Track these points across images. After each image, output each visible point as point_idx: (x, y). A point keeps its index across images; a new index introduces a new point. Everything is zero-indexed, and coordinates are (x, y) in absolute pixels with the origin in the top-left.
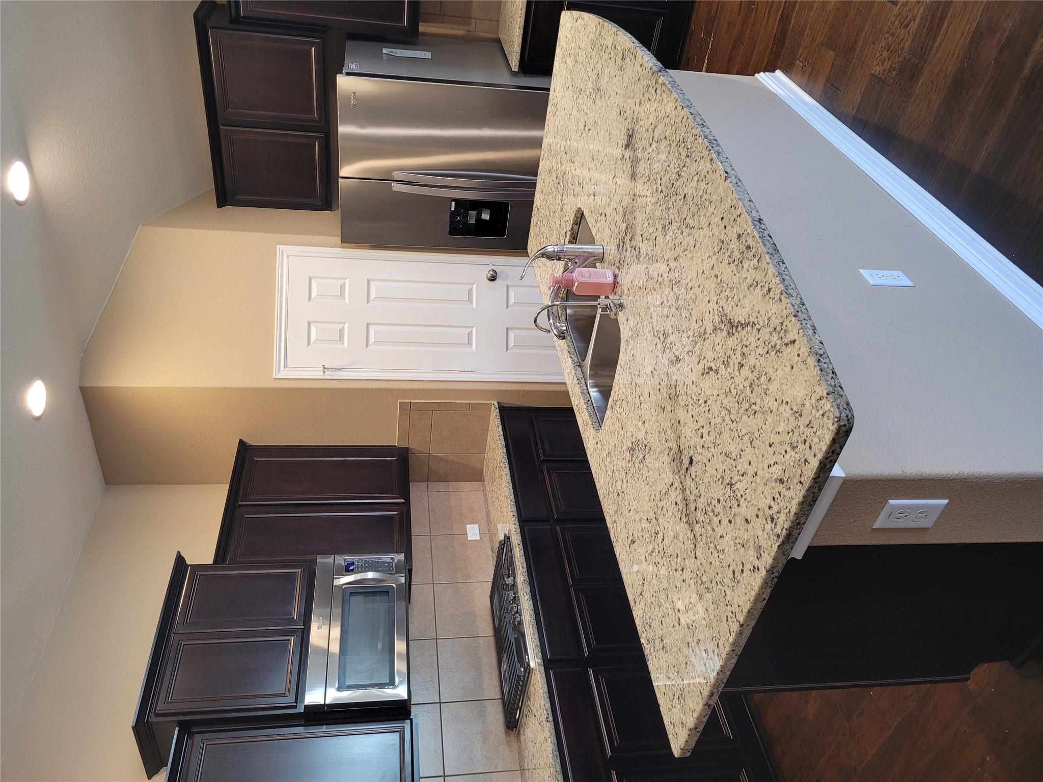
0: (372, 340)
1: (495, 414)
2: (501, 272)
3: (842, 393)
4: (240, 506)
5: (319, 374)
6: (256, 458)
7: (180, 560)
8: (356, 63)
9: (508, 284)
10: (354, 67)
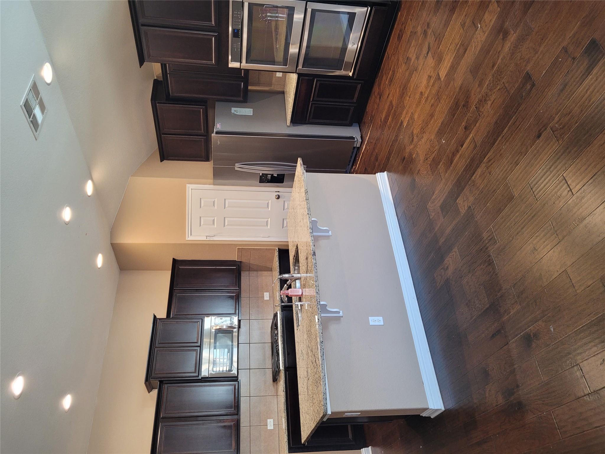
0: (226, 224)
1: (277, 254)
2: (282, 195)
3: (326, 405)
4: (175, 289)
5: (205, 239)
6: (180, 267)
7: (155, 317)
8: (220, 123)
9: (285, 200)
10: (218, 126)
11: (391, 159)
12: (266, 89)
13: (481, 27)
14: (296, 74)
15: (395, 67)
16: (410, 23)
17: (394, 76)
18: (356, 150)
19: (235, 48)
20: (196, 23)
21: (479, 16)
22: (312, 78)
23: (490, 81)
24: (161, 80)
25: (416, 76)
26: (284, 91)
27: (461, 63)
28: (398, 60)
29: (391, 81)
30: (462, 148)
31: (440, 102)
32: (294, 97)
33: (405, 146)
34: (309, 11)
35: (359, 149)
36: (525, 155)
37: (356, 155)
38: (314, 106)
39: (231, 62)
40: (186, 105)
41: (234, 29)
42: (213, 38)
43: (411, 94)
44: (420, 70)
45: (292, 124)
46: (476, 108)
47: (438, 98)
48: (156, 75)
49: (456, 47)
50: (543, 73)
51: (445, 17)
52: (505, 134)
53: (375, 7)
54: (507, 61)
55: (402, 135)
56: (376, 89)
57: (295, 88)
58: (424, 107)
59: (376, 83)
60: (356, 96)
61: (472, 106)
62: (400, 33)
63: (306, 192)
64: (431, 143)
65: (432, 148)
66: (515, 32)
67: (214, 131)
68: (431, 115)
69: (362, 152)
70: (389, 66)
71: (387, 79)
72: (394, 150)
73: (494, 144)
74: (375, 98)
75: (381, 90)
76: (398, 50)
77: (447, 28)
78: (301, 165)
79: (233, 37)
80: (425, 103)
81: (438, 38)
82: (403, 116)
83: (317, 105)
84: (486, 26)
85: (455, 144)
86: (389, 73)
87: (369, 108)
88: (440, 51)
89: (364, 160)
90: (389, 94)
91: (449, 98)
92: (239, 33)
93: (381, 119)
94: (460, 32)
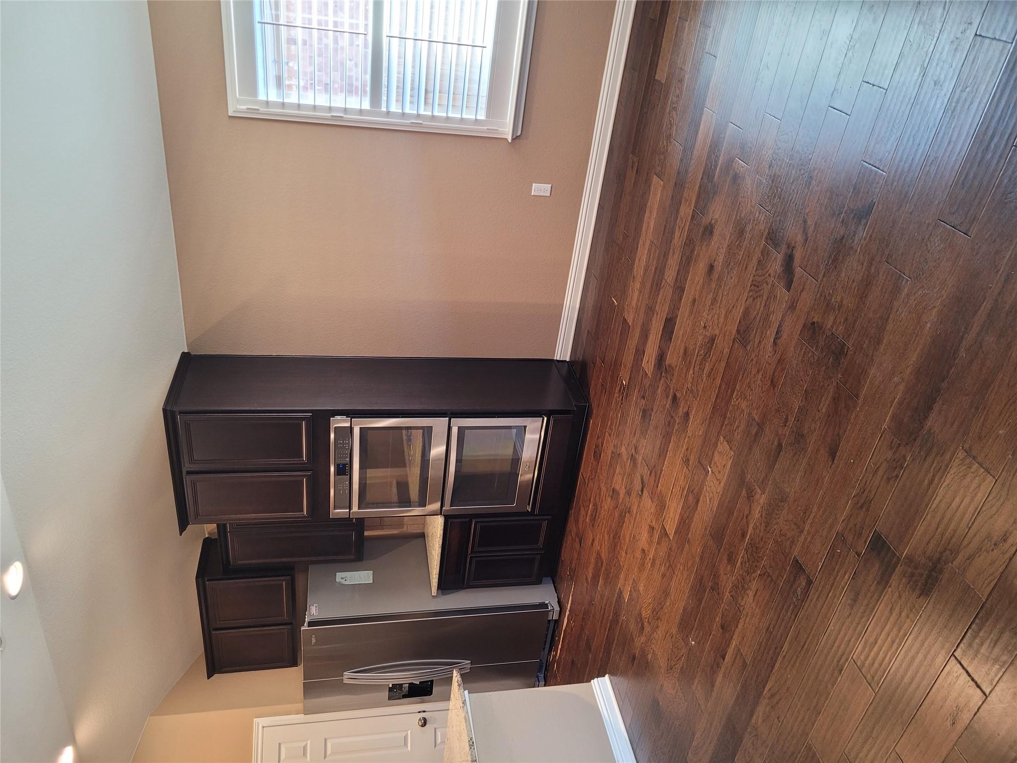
2: (431, 717)
8: (316, 605)
9: (436, 727)
10: (314, 612)
11: (612, 653)
12: (395, 532)
13: (712, 472)
14: (441, 517)
15: (597, 500)
16: (609, 440)
17: (596, 512)
18: (552, 624)
19: (340, 490)
20: (276, 461)
21: (707, 455)
22: (467, 520)
23: (743, 558)
24: (215, 538)
25: (630, 521)
26: (424, 533)
27: (695, 519)
28: (599, 488)
29: (593, 519)
30: (724, 661)
31: (674, 573)
32: (440, 551)
33: (631, 634)
34: (455, 430)
35: (557, 623)
36: (827, 699)
37: (554, 631)
38: (474, 560)
39: (335, 510)
40: (257, 577)
41: (338, 465)
42: (305, 479)
43: (627, 548)
44: (635, 512)
45: (440, 591)
46: (731, 598)
47: (670, 566)
48: (208, 530)
49: (682, 492)
50: (819, 566)
51: (658, 443)
52: (787, 653)
53: (553, 416)
54: (761, 534)
55: (624, 615)
56: (571, 528)
57: (442, 537)
58: (651, 575)
59: (571, 517)
60: (542, 539)
61: (724, 591)
62: (596, 450)
63: (471, 743)
64: (673, 640)
65: (676, 649)
66: (763, 493)
67: (306, 620)
68: (664, 592)
69: (564, 628)
70: (586, 495)
71: (587, 515)
72: (616, 639)
73: (773, 667)
74: (573, 540)
75: (581, 530)
76: (597, 475)
77: (664, 461)
78: (459, 685)
79: (337, 475)
80: (653, 569)
81: (654, 471)
82: (621, 581)
83: (479, 559)
84: (720, 472)
85: (712, 652)
86: (589, 506)
87: (565, 555)
88: (661, 492)
89: (568, 644)
90: (593, 540)
91: (688, 570)
92: (347, 468)
93: (587, 578)
94: (684, 472)
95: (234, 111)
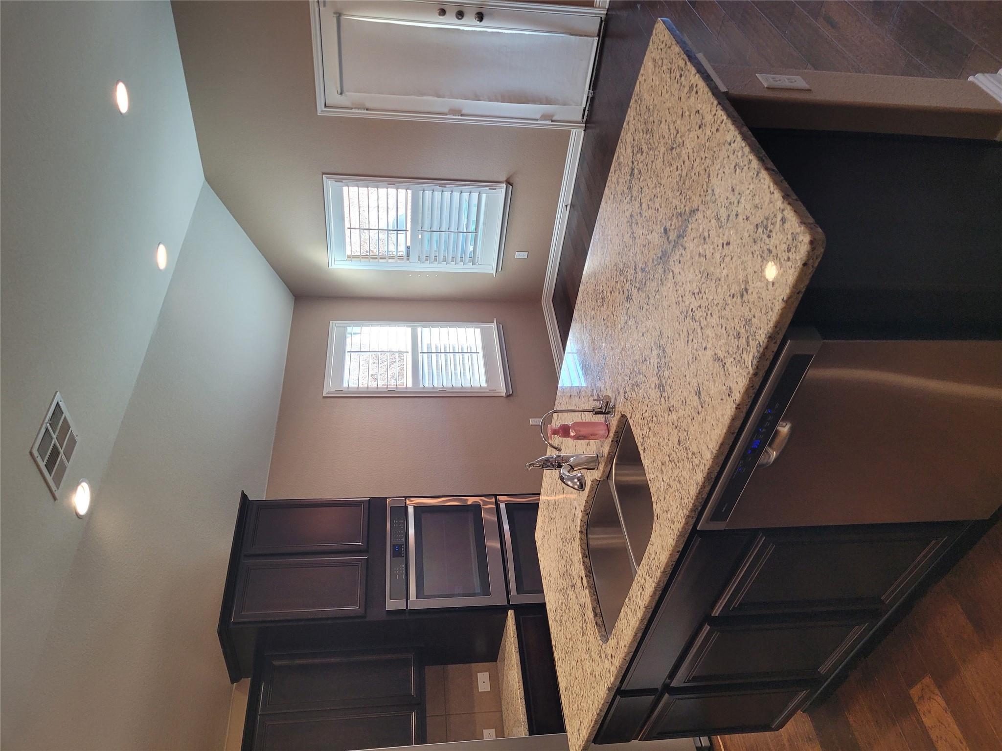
19: (396, 574)
32: (518, 658)
34: (503, 506)
39: (390, 601)
41: (393, 545)
57: (516, 636)
79: (393, 557)
92: (403, 549)
95: (327, 393)
